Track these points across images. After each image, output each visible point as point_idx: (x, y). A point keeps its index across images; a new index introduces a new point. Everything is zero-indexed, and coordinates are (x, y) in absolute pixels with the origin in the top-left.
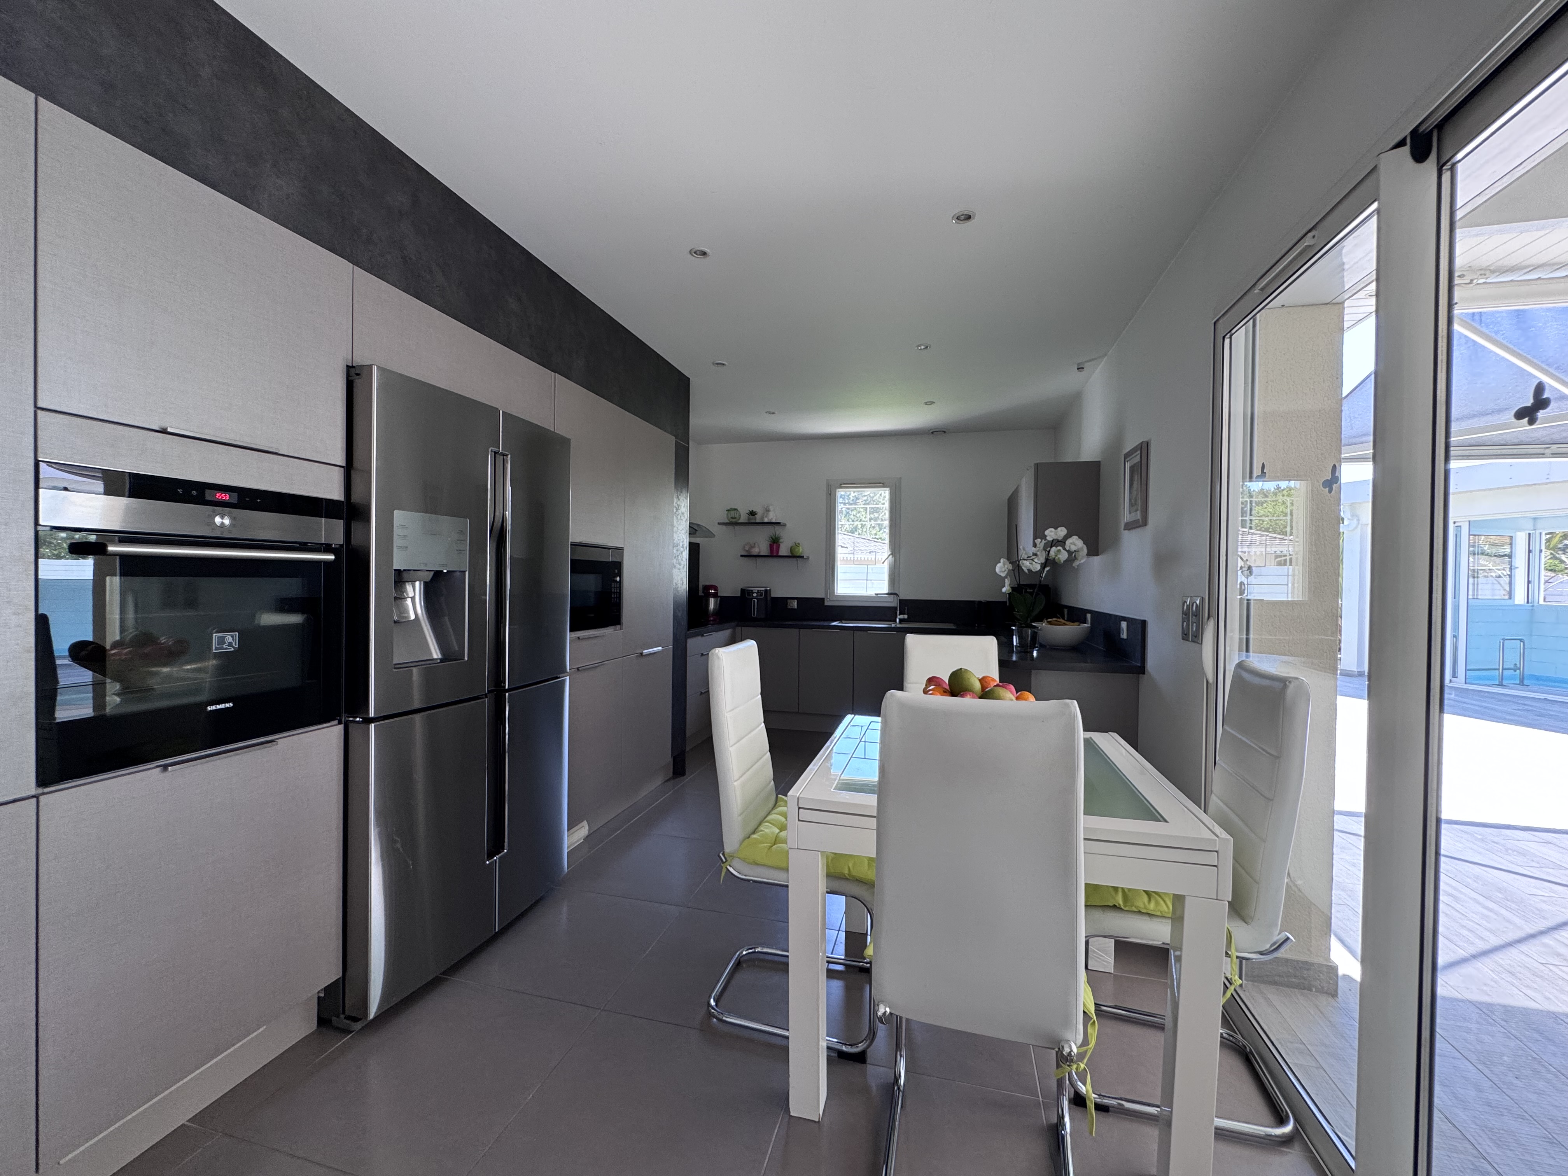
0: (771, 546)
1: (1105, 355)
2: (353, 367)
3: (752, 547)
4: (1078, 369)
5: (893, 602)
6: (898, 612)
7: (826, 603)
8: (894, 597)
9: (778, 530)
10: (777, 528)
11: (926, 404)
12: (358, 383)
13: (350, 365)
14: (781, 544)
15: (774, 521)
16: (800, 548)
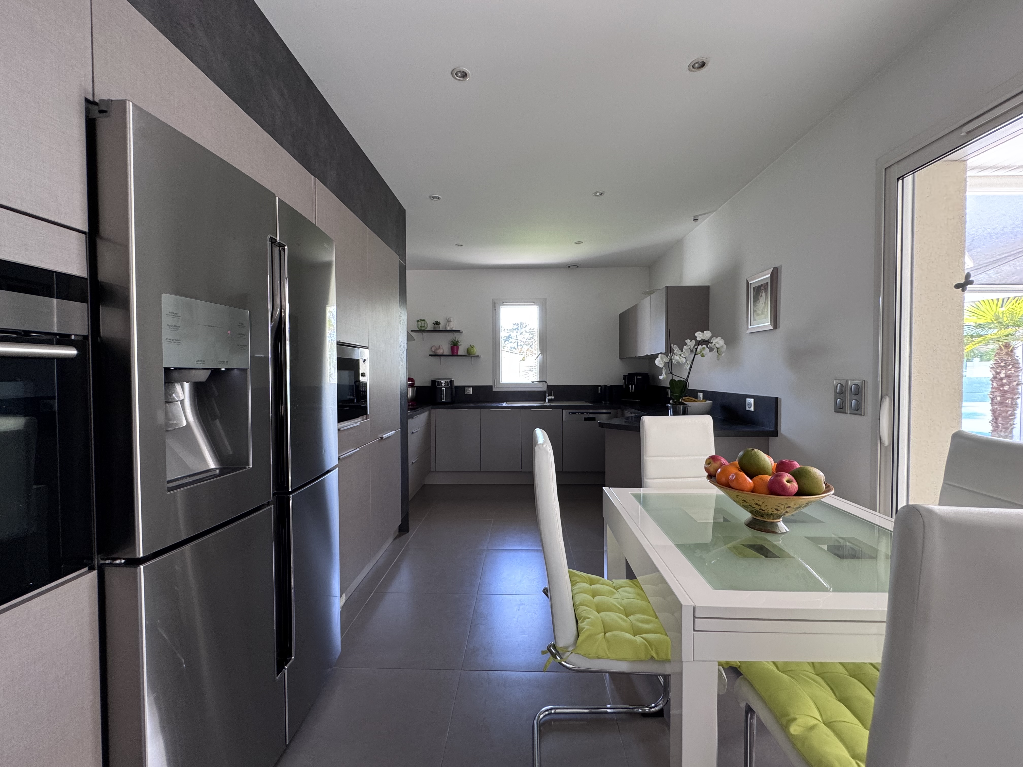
0: (452, 348)
1: (715, 211)
2: (94, 103)
3: (437, 349)
4: (694, 220)
5: (542, 387)
6: (547, 394)
7: (494, 390)
8: (543, 384)
9: (456, 336)
10: (456, 334)
11: (576, 244)
12: (103, 124)
13: (91, 98)
14: (460, 346)
15: (454, 329)
16: (475, 349)
